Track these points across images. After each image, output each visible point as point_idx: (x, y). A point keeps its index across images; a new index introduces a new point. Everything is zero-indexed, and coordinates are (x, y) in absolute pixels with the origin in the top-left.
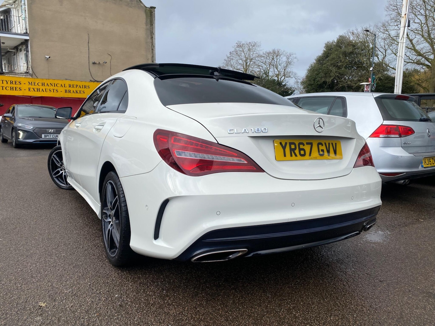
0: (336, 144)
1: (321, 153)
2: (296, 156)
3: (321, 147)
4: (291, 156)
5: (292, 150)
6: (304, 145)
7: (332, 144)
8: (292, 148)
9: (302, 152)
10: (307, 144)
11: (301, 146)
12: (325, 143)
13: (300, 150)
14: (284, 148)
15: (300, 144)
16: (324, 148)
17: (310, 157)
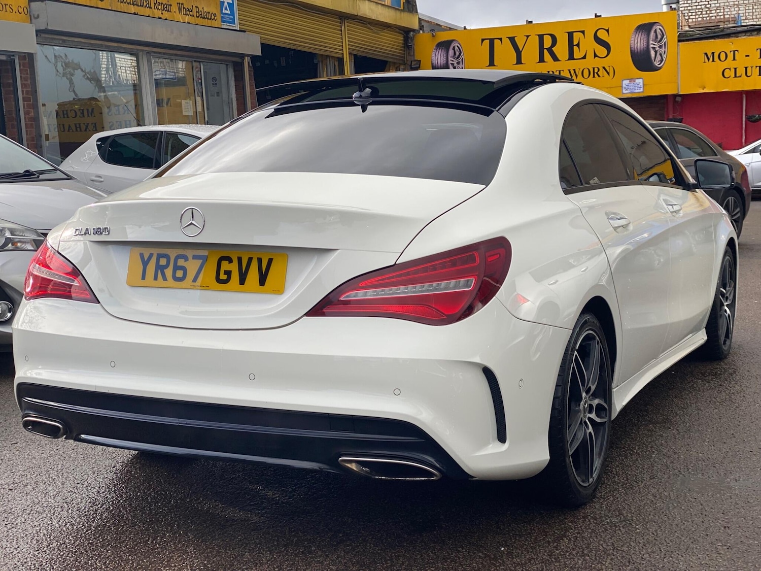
0: (270, 261)
1: (223, 277)
2: (165, 279)
3: (225, 266)
4: (156, 278)
5: (160, 269)
6: (186, 259)
7: (260, 261)
8: (160, 264)
9: (179, 274)
10: (195, 257)
11: (181, 262)
12: (240, 259)
13: (176, 267)
14: (145, 264)
15: (178, 257)
16: (234, 267)
17: (193, 284)
